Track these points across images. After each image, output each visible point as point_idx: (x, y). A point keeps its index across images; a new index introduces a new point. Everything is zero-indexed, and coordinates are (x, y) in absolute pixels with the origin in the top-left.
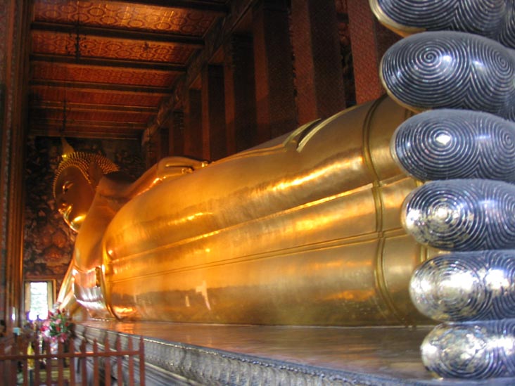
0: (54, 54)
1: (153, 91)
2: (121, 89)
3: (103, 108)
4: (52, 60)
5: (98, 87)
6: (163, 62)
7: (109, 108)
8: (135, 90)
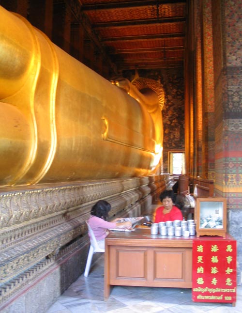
0: (104, 22)
1: (173, 36)
2: (153, 37)
3: (150, 50)
4: (105, 26)
5: (139, 38)
6: (169, 17)
7: (154, 50)
8: (162, 37)
